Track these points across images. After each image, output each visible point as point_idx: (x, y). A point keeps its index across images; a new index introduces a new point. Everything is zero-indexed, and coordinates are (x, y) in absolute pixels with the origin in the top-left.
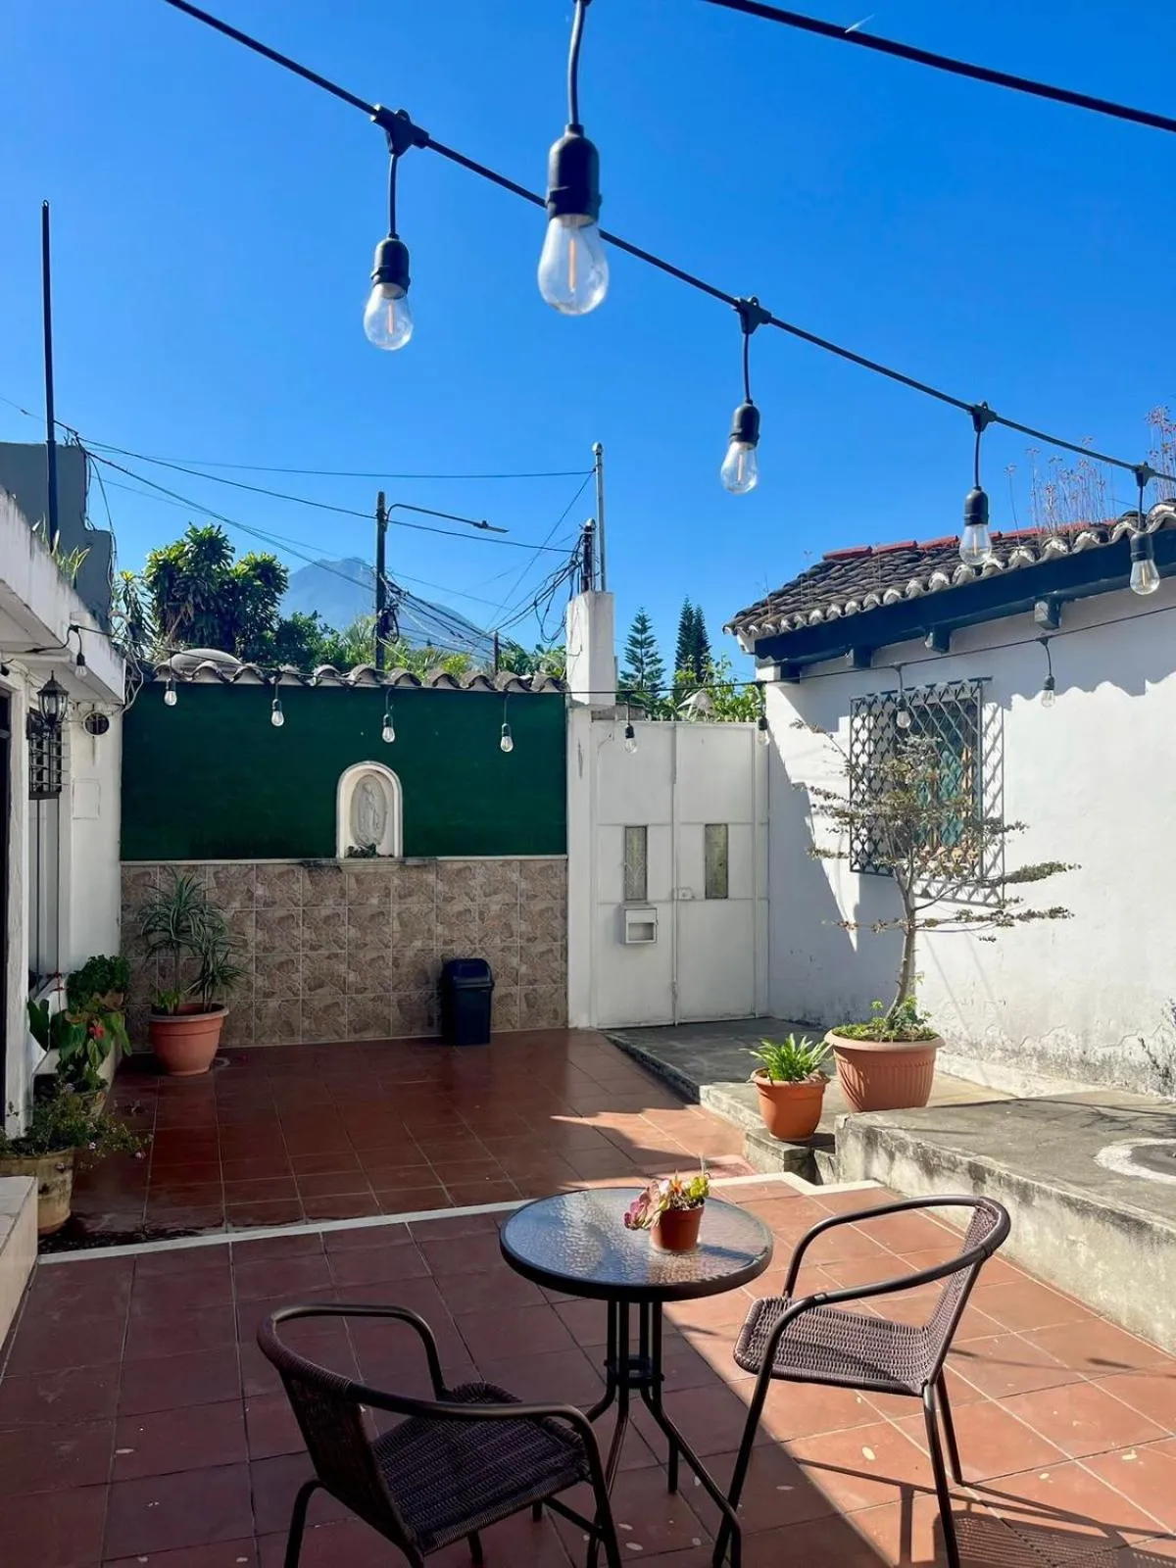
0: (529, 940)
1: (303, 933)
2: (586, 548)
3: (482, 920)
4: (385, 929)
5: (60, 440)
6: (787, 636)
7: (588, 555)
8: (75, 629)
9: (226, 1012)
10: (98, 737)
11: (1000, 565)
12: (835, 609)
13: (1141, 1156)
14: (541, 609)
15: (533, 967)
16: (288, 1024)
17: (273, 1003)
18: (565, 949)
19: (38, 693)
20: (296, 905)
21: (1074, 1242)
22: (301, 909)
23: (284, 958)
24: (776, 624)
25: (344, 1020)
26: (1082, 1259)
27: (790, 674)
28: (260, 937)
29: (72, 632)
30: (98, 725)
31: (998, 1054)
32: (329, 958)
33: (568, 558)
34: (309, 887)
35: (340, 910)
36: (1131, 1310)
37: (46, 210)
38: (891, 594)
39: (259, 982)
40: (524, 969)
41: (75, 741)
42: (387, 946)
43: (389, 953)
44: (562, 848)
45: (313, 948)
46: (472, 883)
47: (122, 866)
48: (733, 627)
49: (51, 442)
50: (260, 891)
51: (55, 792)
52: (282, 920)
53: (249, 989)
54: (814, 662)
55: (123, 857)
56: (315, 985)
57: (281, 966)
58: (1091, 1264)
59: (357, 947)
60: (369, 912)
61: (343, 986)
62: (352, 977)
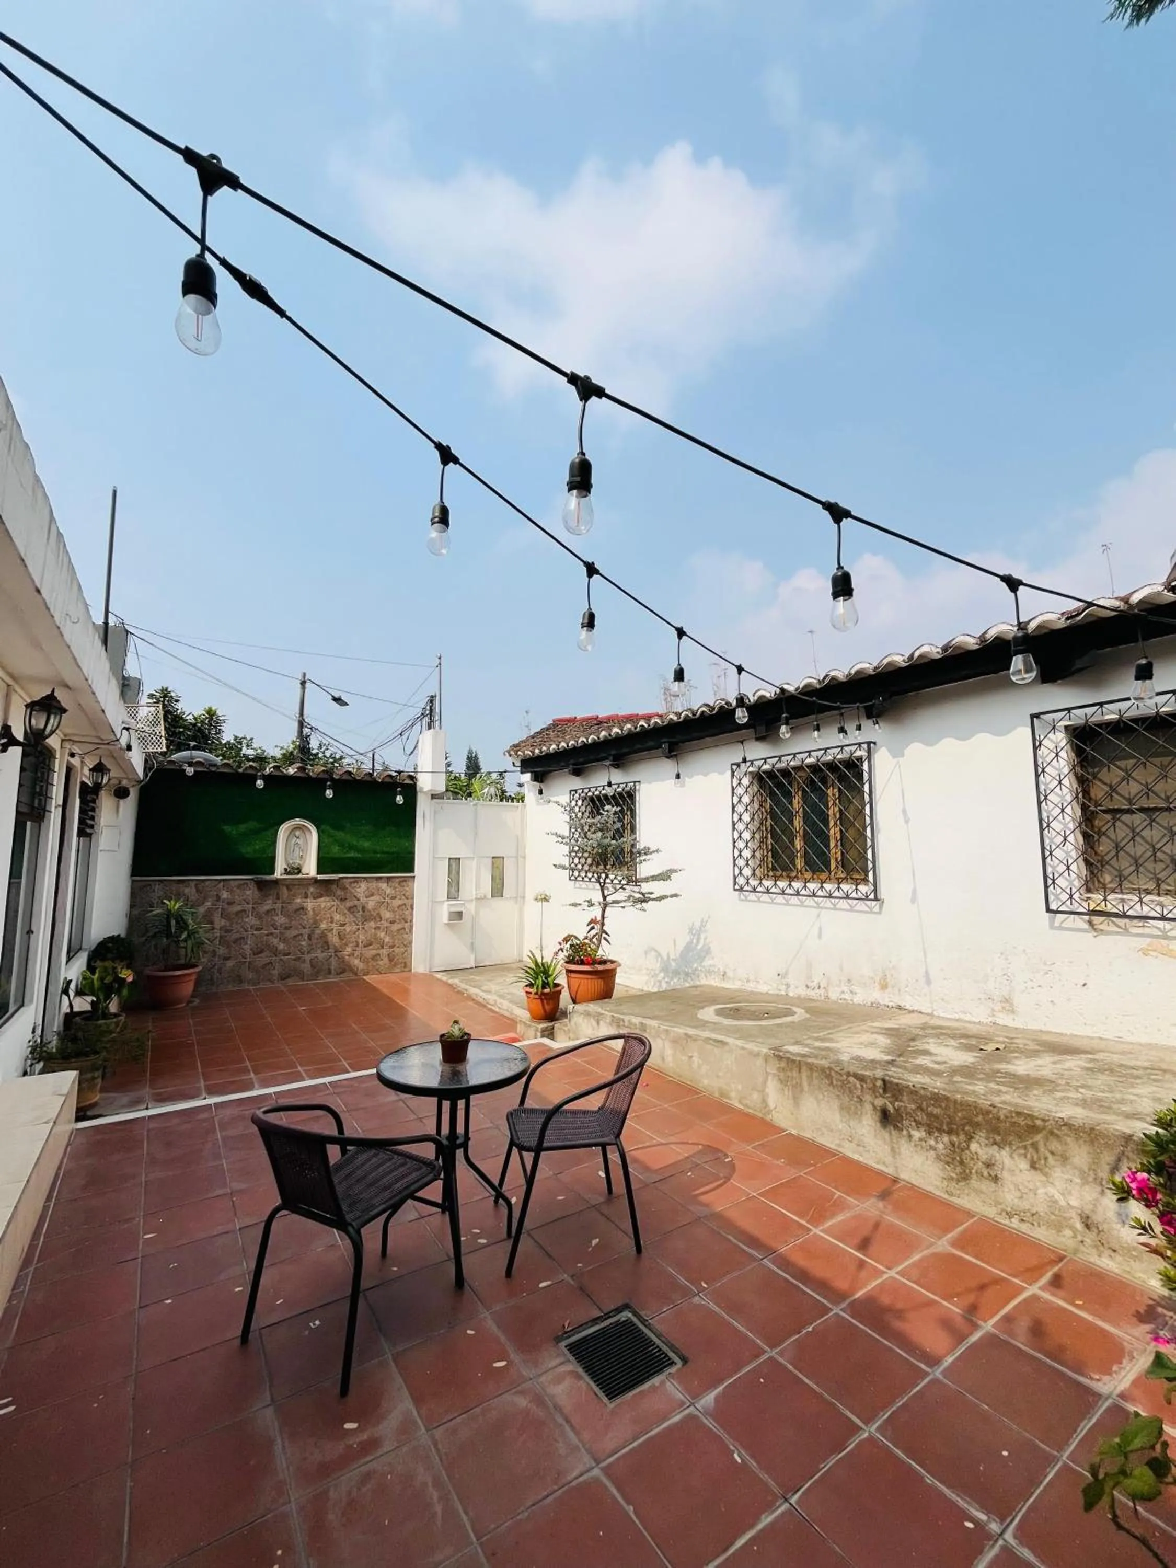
0: (391, 923)
1: (251, 920)
2: (431, 707)
3: (364, 912)
4: (304, 917)
5: (111, 623)
6: (539, 757)
7: (431, 710)
8: (127, 729)
9: (200, 968)
10: (122, 802)
11: (646, 726)
12: (563, 744)
13: (719, 1013)
14: (404, 737)
15: (393, 937)
16: (239, 976)
17: (230, 964)
18: (412, 927)
19: (90, 770)
20: (248, 903)
21: (691, 1057)
22: (251, 906)
23: (238, 936)
24: (533, 752)
25: (275, 972)
26: (695, 1065)
27: (539, 778)
28: (223, 922)
29: (124, 731)
30: (121, 793)
31: (645, 971)
32: (267, 935)
33: (419, 711)
34: (257, 892)
35: (276, 906)
36: (720, 1089)
37: (115, 493)
38: (592, 738)
39: (222, 951)
40: (387, 939)
41: (106, 802)
42: (304, 928)
43: (306, 932)
44: (411, 869)
45: (257, 929)
46: (358, 890)
47: (133, 881)
48: (509, 752)
49: (106, 623)
50: (225, 895)
51: (89, 836)
52: (237, 913)
53: (214, 956)
54: (551, 771)
55: (133, 874)
56: (258, 952)
57: (235, 941)
58: (699, 1067)
59: (286, 928)
60: (295, 907)
61: (275, 952)
62: (281, 946)
